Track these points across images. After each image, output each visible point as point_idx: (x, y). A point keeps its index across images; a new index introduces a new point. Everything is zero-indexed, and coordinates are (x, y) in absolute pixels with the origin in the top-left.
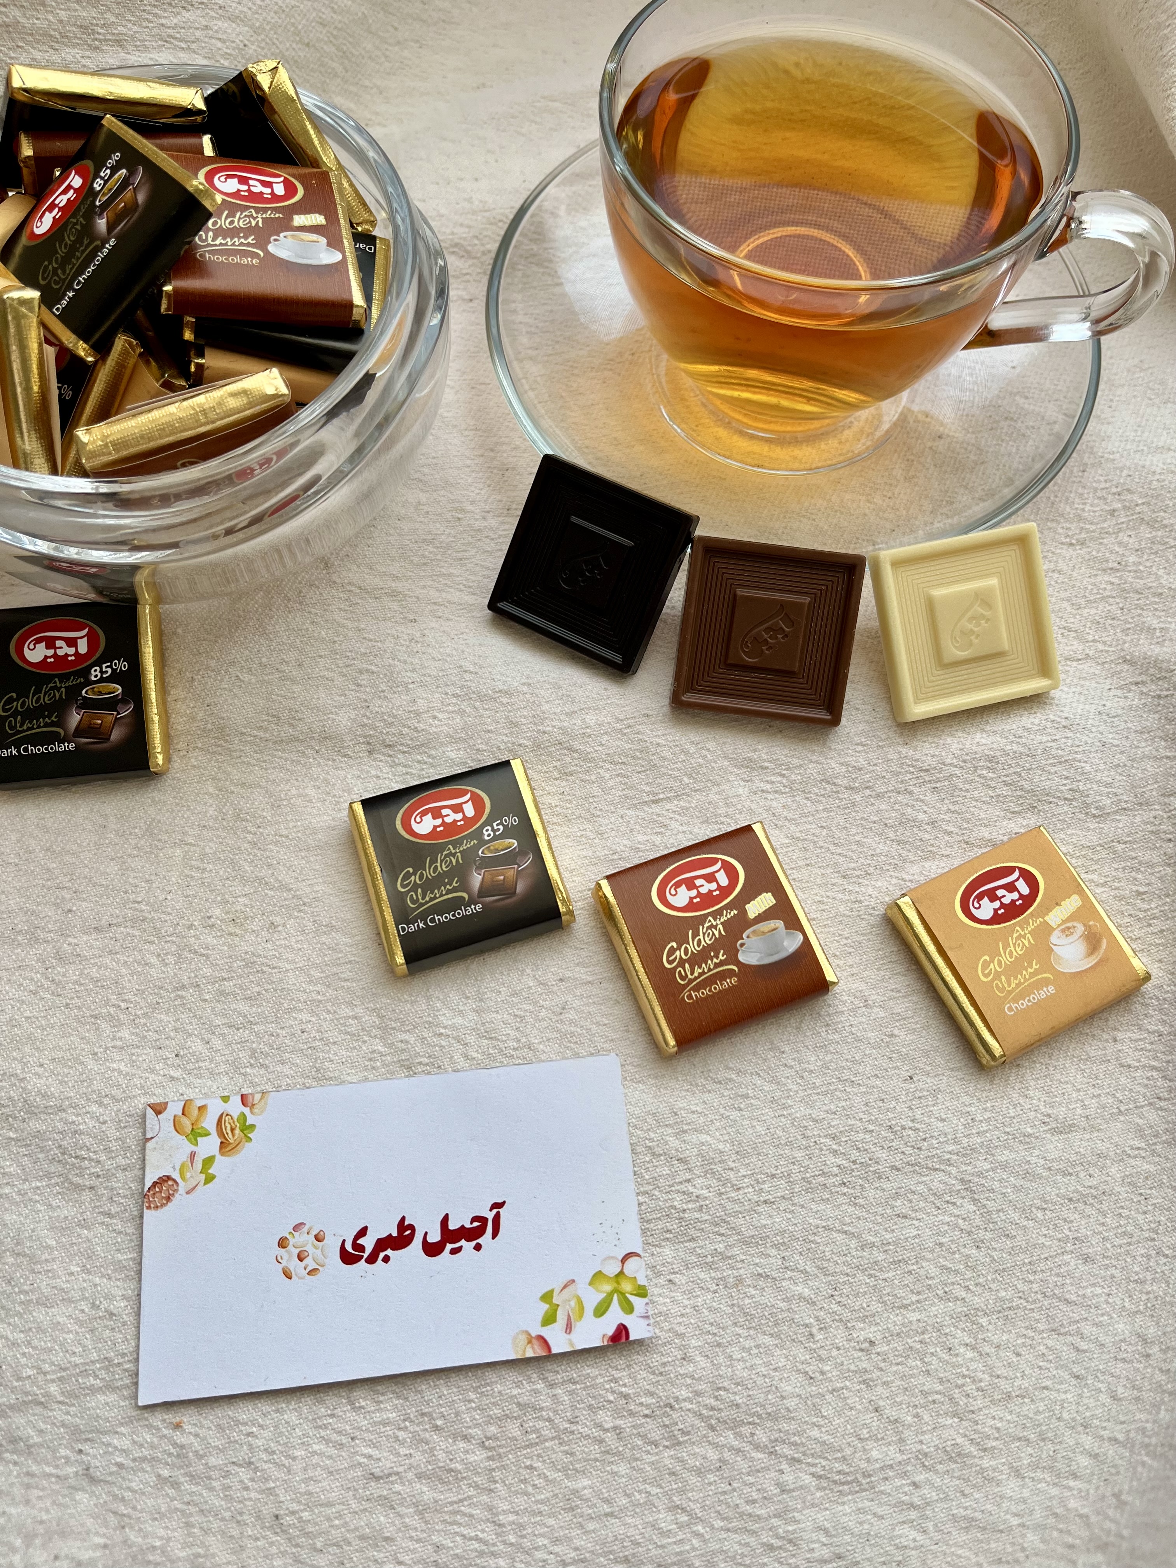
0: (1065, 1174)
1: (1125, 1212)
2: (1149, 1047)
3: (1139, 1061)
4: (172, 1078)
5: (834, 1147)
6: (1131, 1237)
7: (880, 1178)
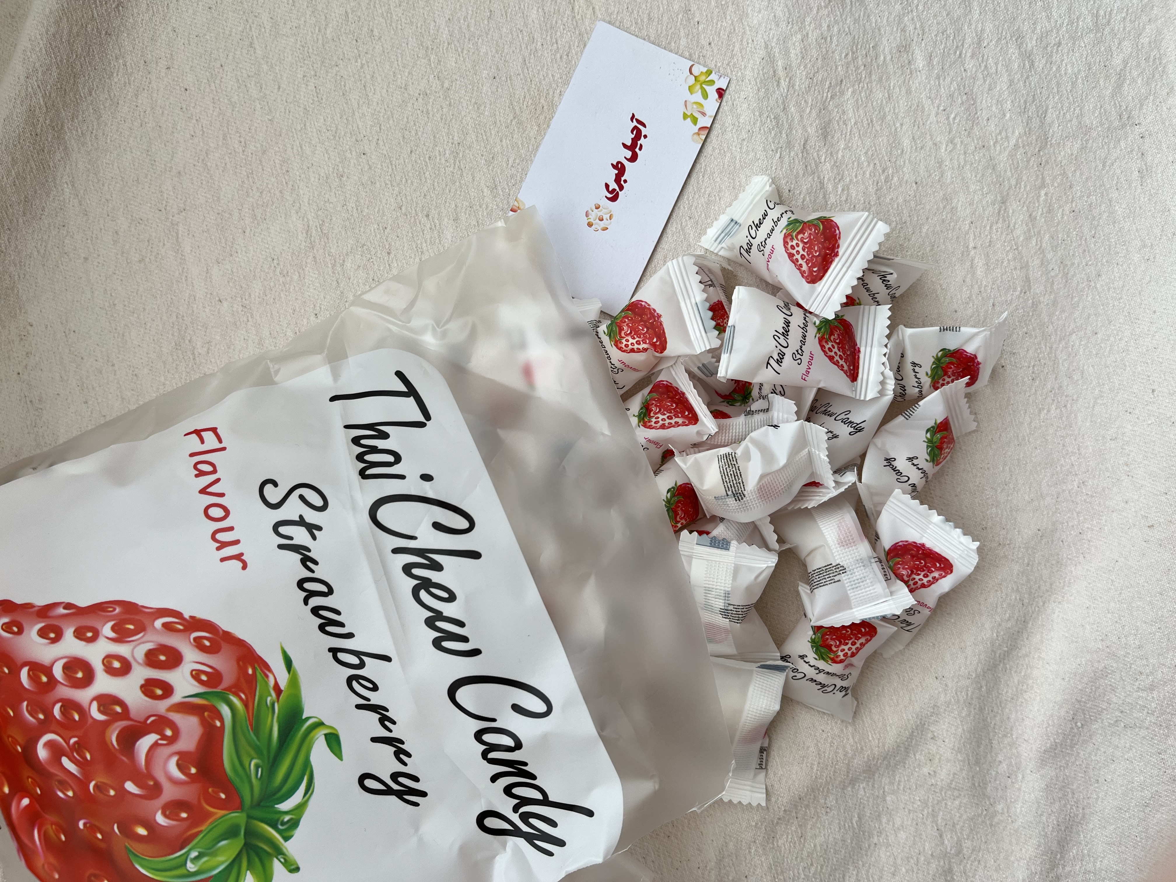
0: (1053, 283)
1: (1071, 252)
2: (979, 229)
3: (987, 236)
4: (1023, 777)
5: (1045, 411)
6: (1085, 251)
7: (1061, 387)
